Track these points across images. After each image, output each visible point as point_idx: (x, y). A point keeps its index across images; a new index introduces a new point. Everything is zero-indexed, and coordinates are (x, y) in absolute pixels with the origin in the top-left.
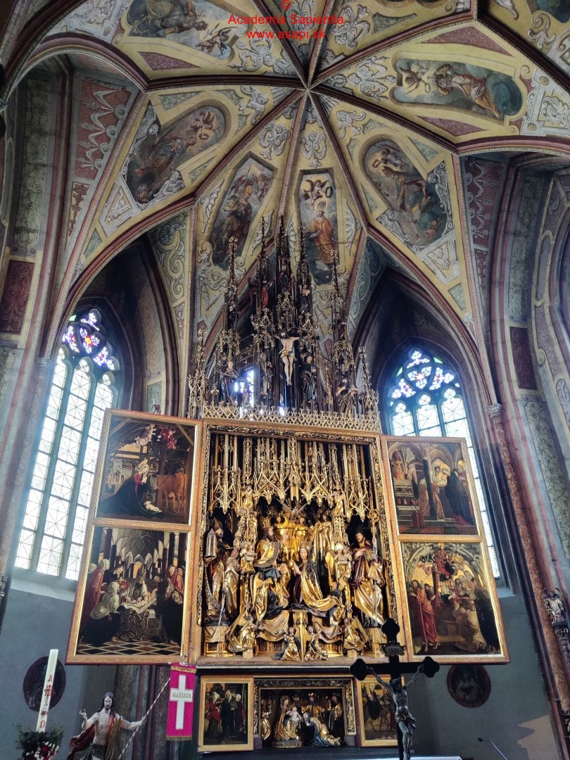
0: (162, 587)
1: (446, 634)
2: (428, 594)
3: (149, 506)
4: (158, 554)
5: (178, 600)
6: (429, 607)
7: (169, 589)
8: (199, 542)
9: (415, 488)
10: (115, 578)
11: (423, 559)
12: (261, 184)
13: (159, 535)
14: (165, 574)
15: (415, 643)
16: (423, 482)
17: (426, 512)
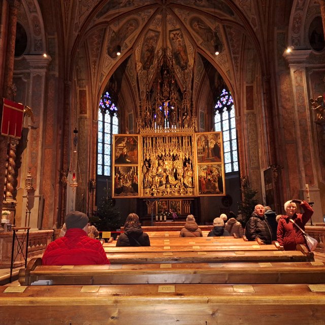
0: (133, 180)
1: (208, 189)
2: (204, 179)
3: (127, 160)
4: (131, 172)
5: (137, 183)
6: (204, 182)
7: (134, 180)
8: (141, 169)
9: (204, 149)
10: (121, 179)
11: (204, 169)
12: (155, 38)
13: (131, 167)
14: (133, 177)
15: (199, 191)
16: (206, 147)
17: (206, 156)
